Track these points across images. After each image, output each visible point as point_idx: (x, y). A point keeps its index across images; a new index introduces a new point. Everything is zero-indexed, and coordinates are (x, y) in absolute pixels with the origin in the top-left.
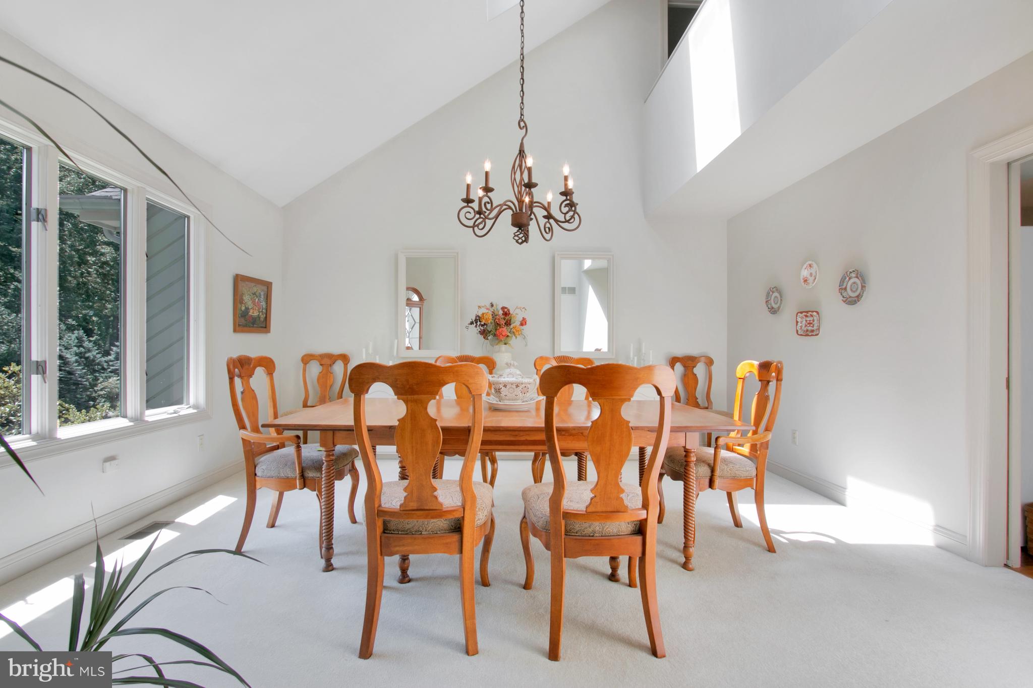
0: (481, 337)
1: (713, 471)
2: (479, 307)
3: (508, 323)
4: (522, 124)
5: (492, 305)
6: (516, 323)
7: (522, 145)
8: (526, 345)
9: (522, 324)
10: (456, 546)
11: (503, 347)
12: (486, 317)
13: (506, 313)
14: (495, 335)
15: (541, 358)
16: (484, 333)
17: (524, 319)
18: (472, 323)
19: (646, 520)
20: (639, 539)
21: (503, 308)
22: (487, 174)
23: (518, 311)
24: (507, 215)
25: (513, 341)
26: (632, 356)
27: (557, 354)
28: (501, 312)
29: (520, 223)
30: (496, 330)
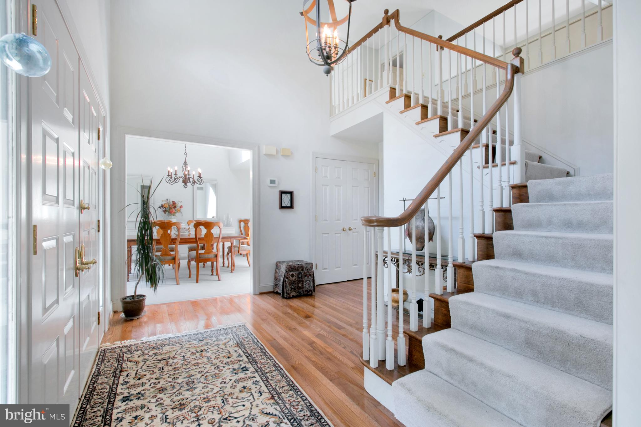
0: (163, 212)
1: (239, 249)
2: (163, 201)
3: (175, 207)
4: (186, 154)
5: (167, 200)
6: (178, 207)
7: (185, 160)
8: (182, 216)
9: (180, 208)
10: (174, 262)
11: (173, 217)
12: (166, 205)
13: (174, 203)
14: (169, 212)
15: (190, 221)
16: (165, 211)
17: (181, 206)
18: (159, 207)
19: (217, 254)
20: (216, 258)
21: (173, 202)
22: (176, 170)
23: (179, 203)
24: (181, 179)
25: (177, 214)
26: (224, 219)
27: (195, 219)
28: (172, 203)
29: (185, 181)
30: (170, 210)
